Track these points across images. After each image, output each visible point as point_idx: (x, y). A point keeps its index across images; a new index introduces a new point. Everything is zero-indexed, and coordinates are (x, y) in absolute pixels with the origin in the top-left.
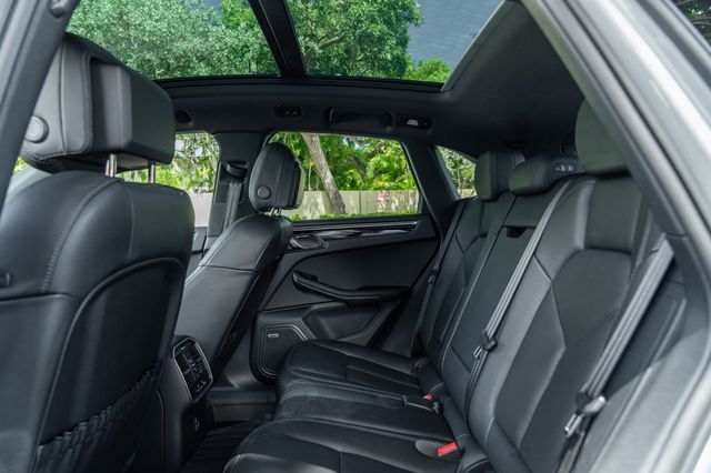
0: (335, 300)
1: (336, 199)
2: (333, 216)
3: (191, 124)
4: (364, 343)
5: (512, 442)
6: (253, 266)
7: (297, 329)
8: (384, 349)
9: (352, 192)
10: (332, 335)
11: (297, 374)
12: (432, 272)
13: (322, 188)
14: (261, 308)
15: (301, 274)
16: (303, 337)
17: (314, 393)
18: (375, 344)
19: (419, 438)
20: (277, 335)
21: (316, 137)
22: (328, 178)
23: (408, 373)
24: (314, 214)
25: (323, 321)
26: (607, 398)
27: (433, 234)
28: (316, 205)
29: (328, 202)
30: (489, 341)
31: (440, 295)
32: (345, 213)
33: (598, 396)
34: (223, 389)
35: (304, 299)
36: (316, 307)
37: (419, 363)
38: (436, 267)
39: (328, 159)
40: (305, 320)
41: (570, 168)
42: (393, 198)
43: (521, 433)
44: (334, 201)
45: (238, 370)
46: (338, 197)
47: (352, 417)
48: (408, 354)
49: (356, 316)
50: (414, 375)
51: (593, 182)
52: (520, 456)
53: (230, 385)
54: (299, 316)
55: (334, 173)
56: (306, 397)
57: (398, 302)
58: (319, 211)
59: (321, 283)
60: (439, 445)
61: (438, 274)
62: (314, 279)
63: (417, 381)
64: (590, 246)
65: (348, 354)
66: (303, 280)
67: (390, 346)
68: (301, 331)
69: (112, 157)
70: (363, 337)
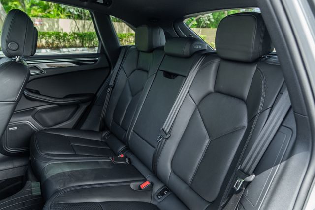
0: (50, 103)
4: (71, 127)
5: (185, 182)
6: (15, 99)
7: (28, 122)
10: (50, 123)
11: (49, 157)
12: (110, 86)
15: (29, 90)
17: (67, 169)
18: (77, 127)
19: (131, 182)
20: (16, 128)
23: (100, 140)
25: (46, 117)
26: (256, 175)
30: (166, 134)
31: (115, 99)
33: (252, 174)
35: (32, 104)
36: (40, 108)
37: (104, 134)
38: (111, 83)
40: (34, 117)
41: (200, 47)
42: (45, 22)
43: (190, 178)
47: (96, 179)
48: (98, 130)
49: (64, 111)
51: (220, 60)
52: (191, 188)
54: (29, 115)
56: (64, 173)
57: (89, 103)
59: (42, 95)
60: (140, 183)
61: (113, 88)
62: (38, 92)
63: (106, 144)
64: (217, 91)
65: (66, 135)
66: (31, 94)
67: (84, 127)
70: (70, 123)
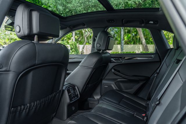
0: (125, 78)
1: (146, 47)
2: (144, 52)
3: (86, 26)
4: (132, 93)
6: (92, 67)
7: (113, 86)
8: (138, 96)
9: (151, 45)
10: (124, 89)
12: (156, 73)
13: (142, 44)
14: (103, 78)
15: (115, 70)
16: (114, 88)
18: (136, 94)
20: (107, 86)
21: (141, 29)
22: (144, 41)
23: (144, 105)
24: (139, 51)
25: (121, 84)
27: (159, 60)
28: (139, 49)
29: (143, 48)
30: (157, 101)
32: (148, 51)
34: (93, 99)
36: (119, 80)
37: (148, 102)
38: (158, 71)
39: (144, 35)
40: (115, 83)
44: (145, 48)
45: (97, 94)
46: (146, 46)
50: (146, 106)
53: (94, 98)
54: (113, 82)
55: (146, 39)
57: (145, 81)
58: (140, 51)
59: (121, 73)
61: (158, 73)
62: (119, 71)
65: (125, 95)
67: (141, 95)
68: (114, 87)
69: (36, 36)
